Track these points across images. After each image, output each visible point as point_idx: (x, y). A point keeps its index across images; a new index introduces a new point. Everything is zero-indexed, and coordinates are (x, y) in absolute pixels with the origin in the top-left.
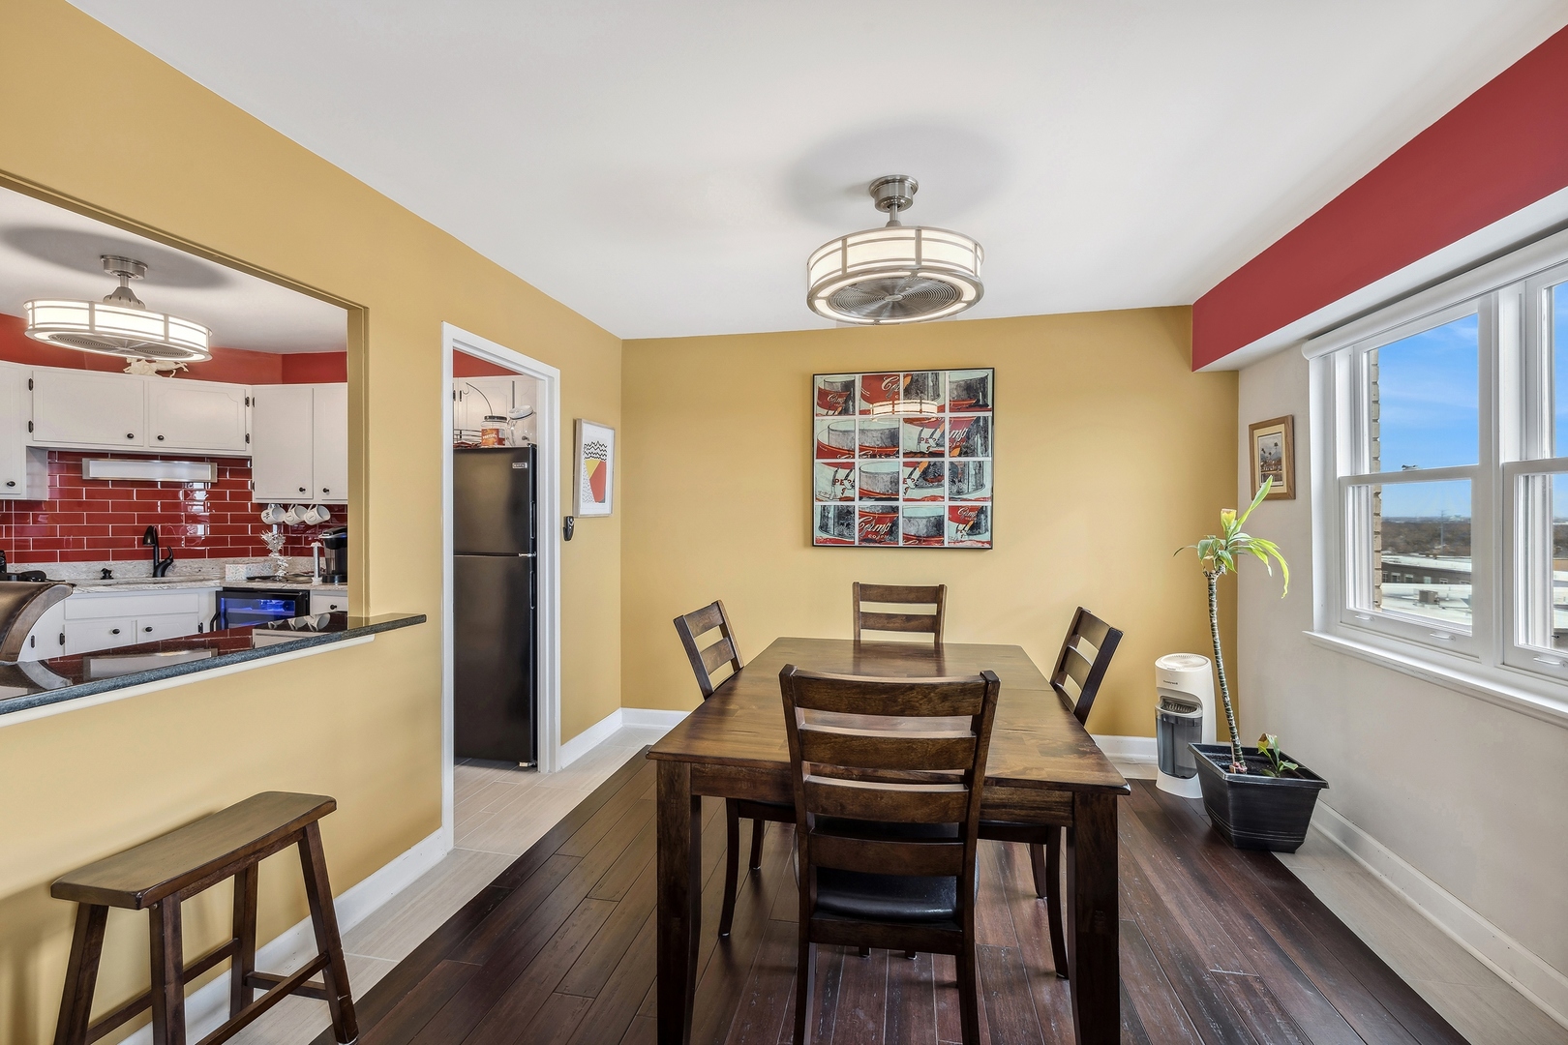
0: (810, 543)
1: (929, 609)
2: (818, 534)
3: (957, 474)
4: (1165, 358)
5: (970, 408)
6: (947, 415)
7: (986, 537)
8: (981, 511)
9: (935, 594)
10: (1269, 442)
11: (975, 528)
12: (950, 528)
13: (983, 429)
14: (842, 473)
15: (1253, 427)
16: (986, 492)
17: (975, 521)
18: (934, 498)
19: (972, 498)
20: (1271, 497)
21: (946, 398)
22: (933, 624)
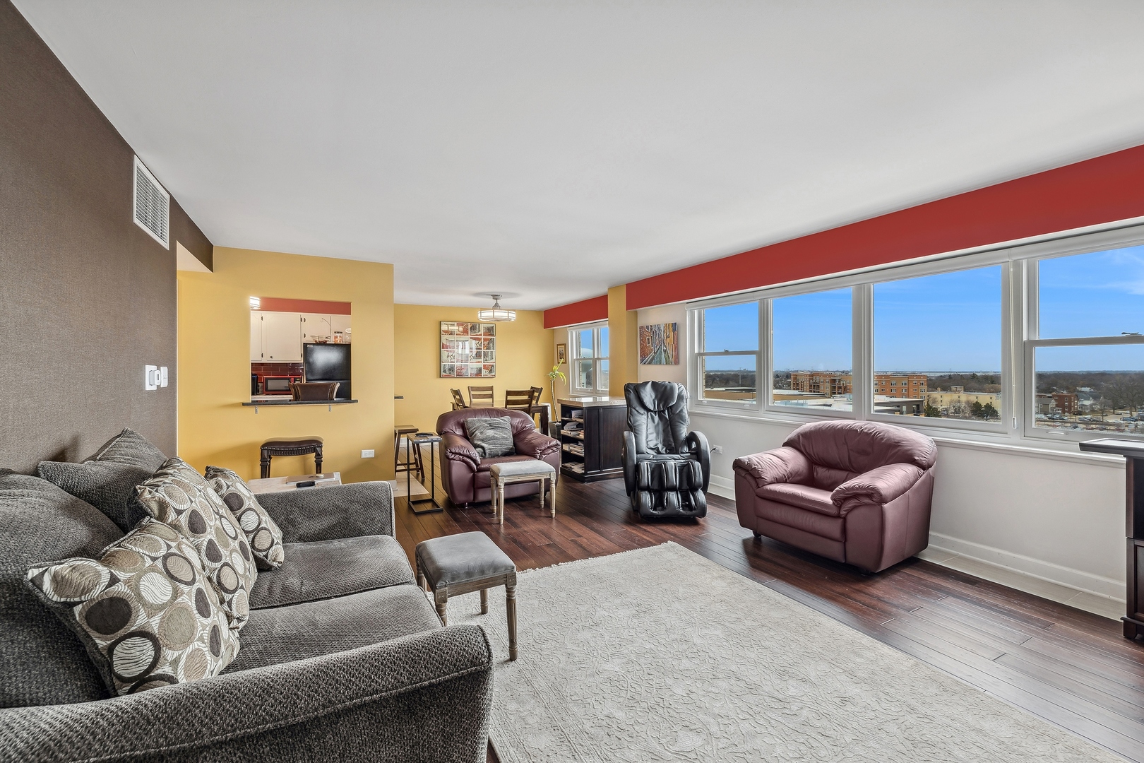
0: (439, 376)
1: (490, 392)
2: (442, 373)
3: (486, 355)
4: (538, 324)
5: (489, 335)
6: (483, 337)
7: (493, 374)
8: (493, 366)
9: (491, 388)
10: (561, 349)
11: (491, 371)
12: (484, 371)
13: (491, 341)
14: (450, 354)
15: (558, 345)
16: (493, 361)
17: (491, 369)
18: (479, 362)
19: (490, 362)
20: (563, 363)
21: (482, 332)
22: (491, 396)
